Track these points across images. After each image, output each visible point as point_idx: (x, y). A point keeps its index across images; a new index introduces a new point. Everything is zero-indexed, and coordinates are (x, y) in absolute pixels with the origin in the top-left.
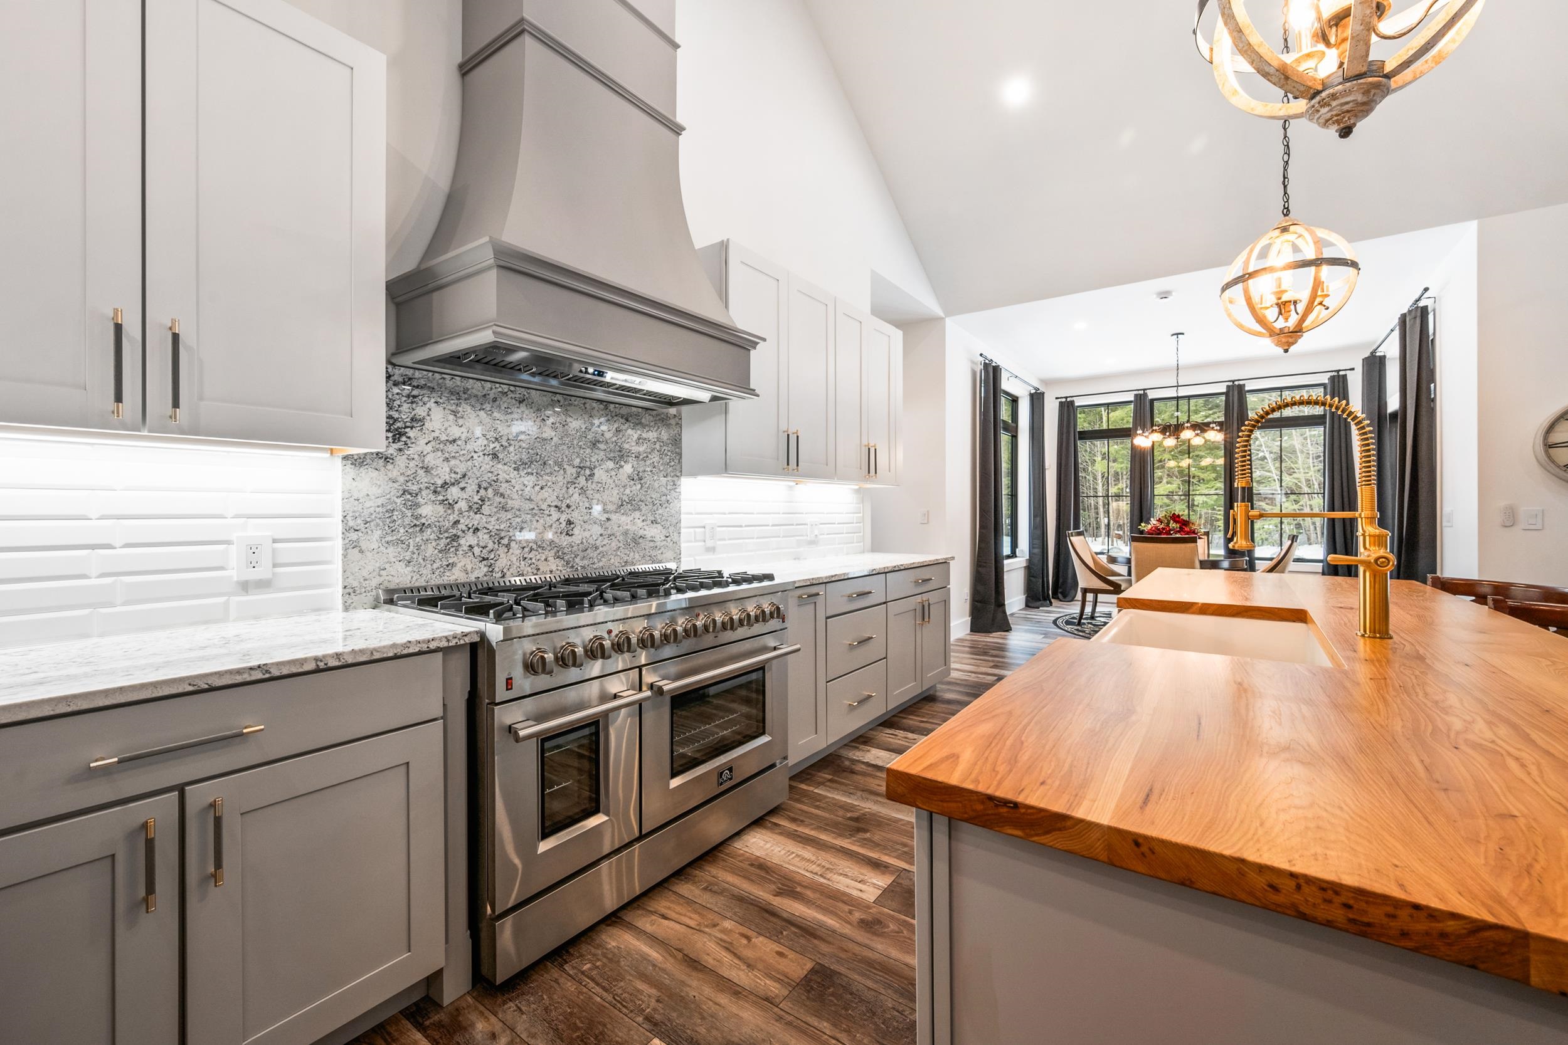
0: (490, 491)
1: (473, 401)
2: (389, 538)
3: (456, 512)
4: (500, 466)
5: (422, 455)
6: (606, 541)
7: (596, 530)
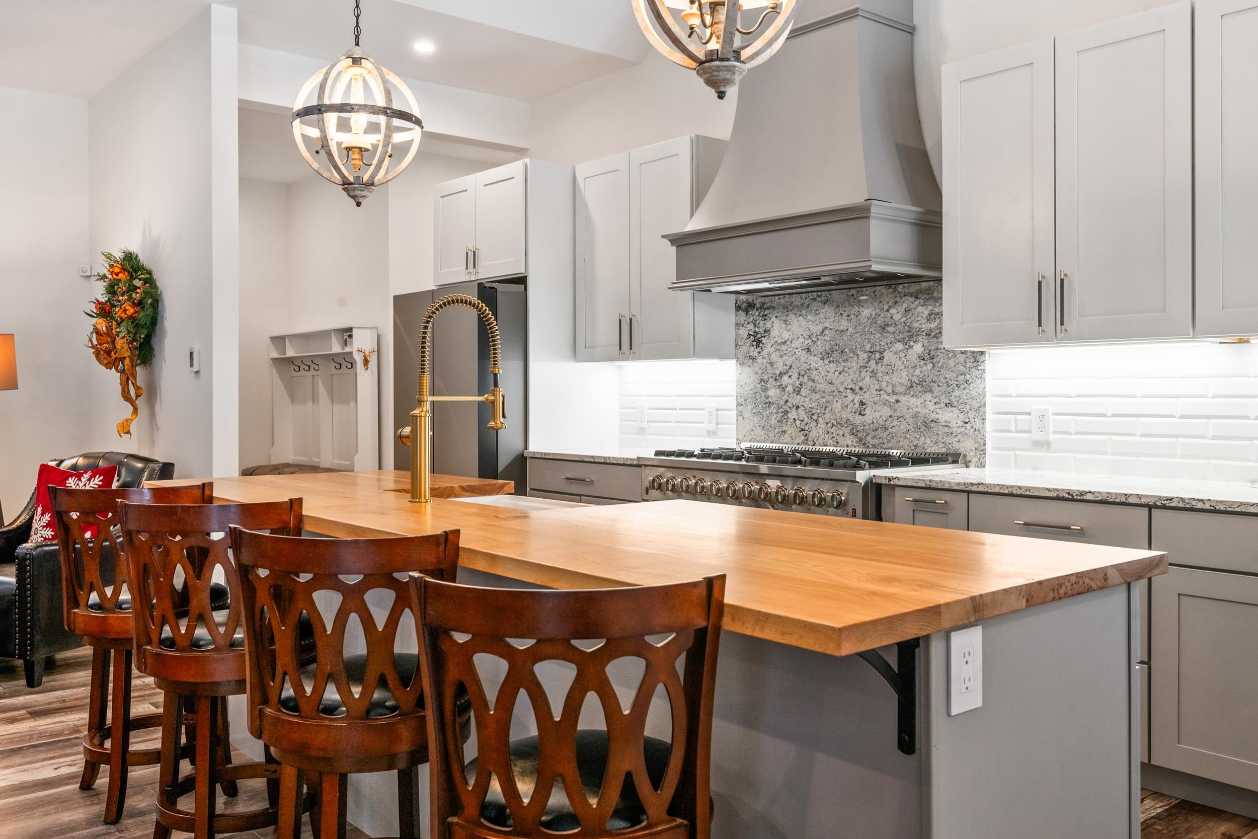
0: (806, 377)
1: (795, 310)
2: (755, 411)
3: (787, 394)
4: (811, 357)
5: (769, 355)
6: (895, 423)
7: (886, 411)
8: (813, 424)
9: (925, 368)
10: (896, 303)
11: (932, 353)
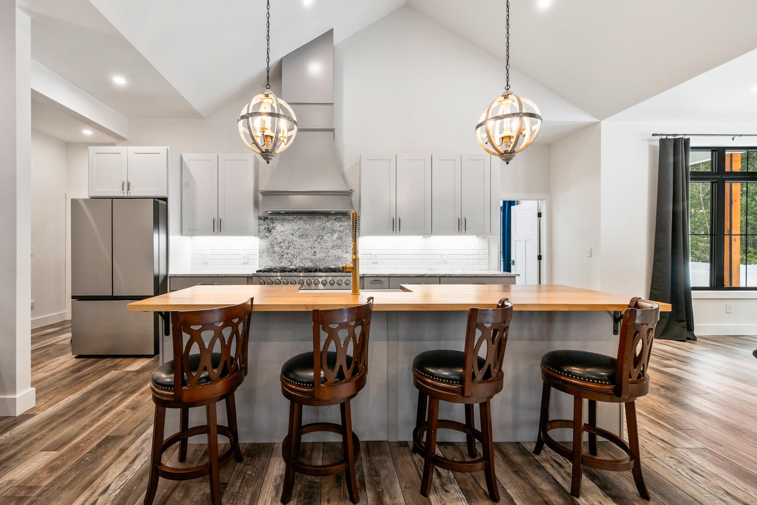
0: (291, 244)
1: (287, 221)
2: (268, 255)
3: (283, 249)
4: (294, 237)
5: (275, 236)
6: (327, 258)
7: (324, 255)
8: (295, 259)
9: (338, 241)
10: (328, 221)
11: (341, 237)
